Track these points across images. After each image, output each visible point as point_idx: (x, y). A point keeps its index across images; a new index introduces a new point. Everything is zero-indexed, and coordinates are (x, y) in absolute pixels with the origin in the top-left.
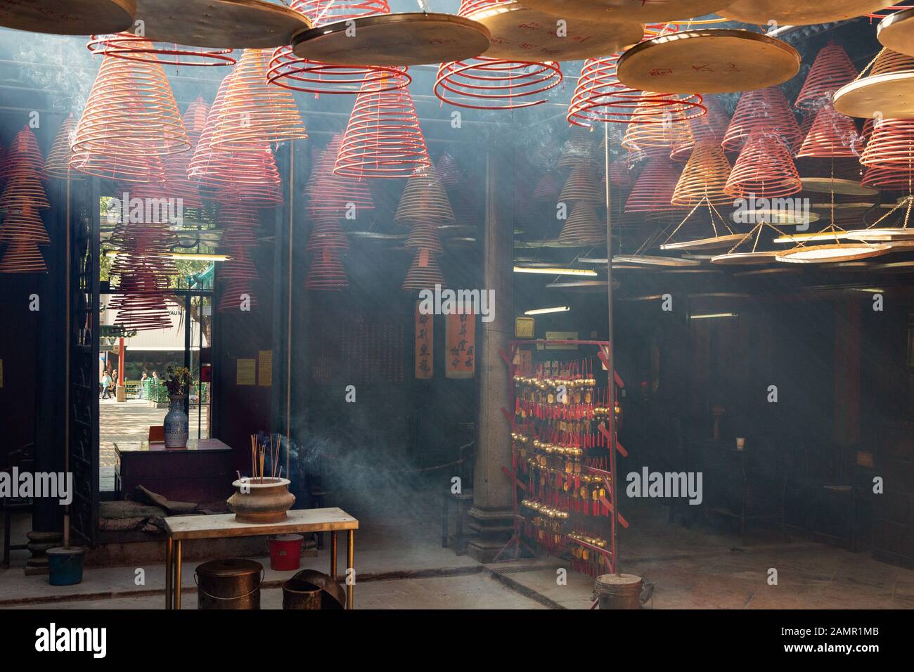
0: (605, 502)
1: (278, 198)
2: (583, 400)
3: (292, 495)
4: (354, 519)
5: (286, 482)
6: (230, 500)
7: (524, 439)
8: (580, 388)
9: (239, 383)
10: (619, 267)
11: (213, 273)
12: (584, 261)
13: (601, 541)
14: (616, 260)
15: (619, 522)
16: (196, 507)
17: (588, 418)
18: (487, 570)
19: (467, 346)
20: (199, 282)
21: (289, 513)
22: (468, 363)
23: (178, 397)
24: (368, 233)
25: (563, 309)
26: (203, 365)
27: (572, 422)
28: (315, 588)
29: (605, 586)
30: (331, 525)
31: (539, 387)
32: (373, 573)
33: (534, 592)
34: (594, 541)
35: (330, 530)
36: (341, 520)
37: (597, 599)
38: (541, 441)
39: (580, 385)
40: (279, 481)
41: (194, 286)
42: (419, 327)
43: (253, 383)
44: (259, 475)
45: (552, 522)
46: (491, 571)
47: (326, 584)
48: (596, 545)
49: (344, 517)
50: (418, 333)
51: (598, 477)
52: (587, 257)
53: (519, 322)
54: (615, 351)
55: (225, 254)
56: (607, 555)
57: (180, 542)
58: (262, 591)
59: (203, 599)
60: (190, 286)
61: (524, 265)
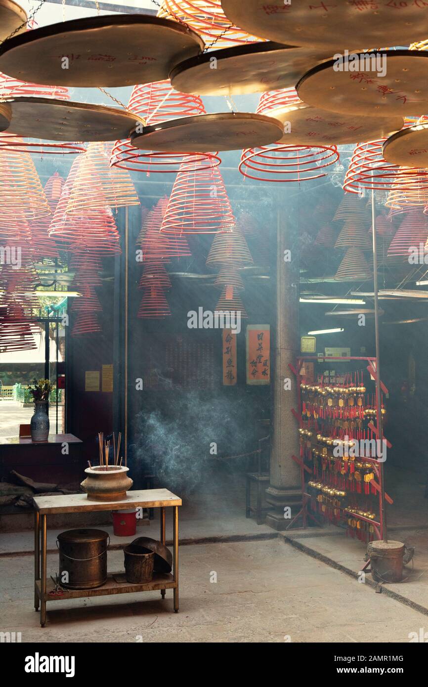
0: (374, 484)
1: (116, 249)
2: (356, 403)
3: (130, 479)
4: (178, 498)
5: (125, 469)
6: (83, 483)
7: (309, 434)
8: (353, 394)
9: (87, 390)
10: (383, 298)
11: (66, 304)
12: (355, 294)
13: (371, 514)
14: (381, 293)
15: (385, 500)
16: (55, 488)
17: (361, 417)
18: (282, 536)
19: (263, 360)
20: (55, 311)
21: (128, 493)
22: (264, 373)
23: (41, 402)
24: (186, 274)
25: (339, 330)
26: (59, 375)
27: (348, 420)
28: (149, 551)
29: (375, 550)
30: (161, 503)
31: (320, 393)
32: (193, 538)
33: (319, 554)
34: (365, 514)
35: (160, 506)
36: (168, 498)
37: (369, 560)
38: (323, 436)
39: (353, 392)
40: (120, 469)
41: (51, 314)
42: (225, 345)
43: (98, 389)
44: (105, 464)
45: (332, 499)
46: (285, 537)
47: (158, 549)
48: (368, 517)
49: (170, 496)
50: (225, 350)
51: (369, 463)
52: (358, 291)
53: (303, 340)
54: (381, 364)
55: (76, 291)
56: (377, 525)
57: (45, 516)
58: (108, 552)
59: (64, 560)
60: (48, 314)
61: (307, 297)
